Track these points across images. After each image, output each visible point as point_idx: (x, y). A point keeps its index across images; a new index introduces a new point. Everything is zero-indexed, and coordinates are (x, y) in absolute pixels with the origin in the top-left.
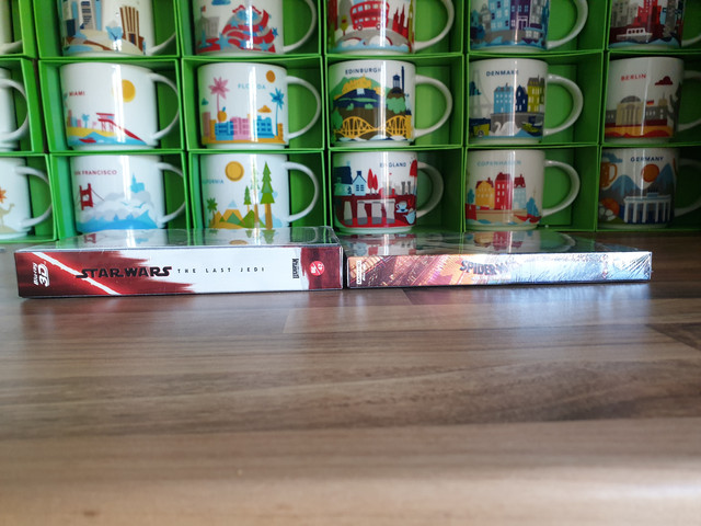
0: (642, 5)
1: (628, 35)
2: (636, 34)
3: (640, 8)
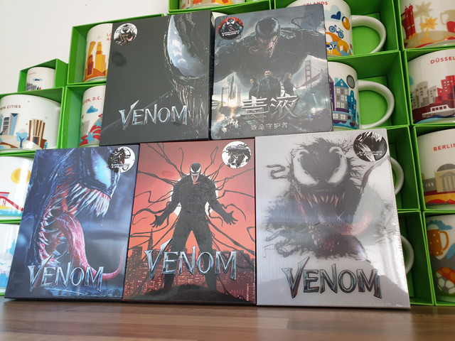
0: (441, 87)
1: (432, 112)
2: (439, 111)
3: (439, 90)
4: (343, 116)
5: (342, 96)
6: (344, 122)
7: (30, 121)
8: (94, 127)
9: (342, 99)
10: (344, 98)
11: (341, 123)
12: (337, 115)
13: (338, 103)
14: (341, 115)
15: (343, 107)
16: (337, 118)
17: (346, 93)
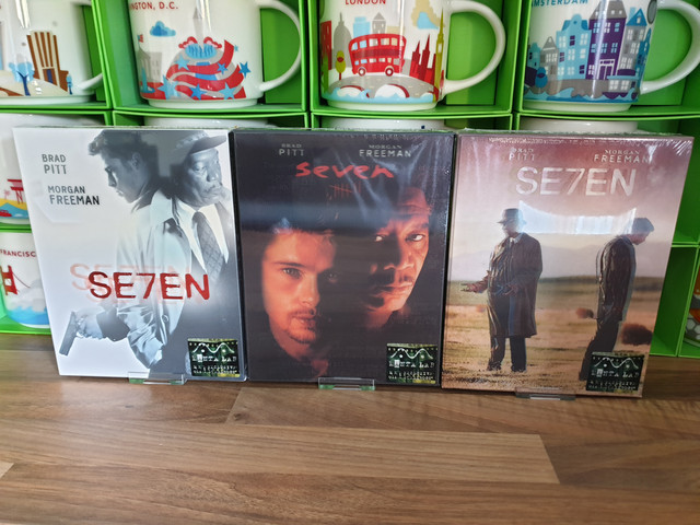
4: (625, 84)
5: (634, 45)
6: (624, 94)
7: (29, 37)
8: (174, 69)
9: (632, 51)
10: (635, 49)
11: (619, 97)
12: (617, 82)
13: (624, 60)
14: (623, 82)
15: (629, 67)
16: (616, 88)
17: (640, 38)
